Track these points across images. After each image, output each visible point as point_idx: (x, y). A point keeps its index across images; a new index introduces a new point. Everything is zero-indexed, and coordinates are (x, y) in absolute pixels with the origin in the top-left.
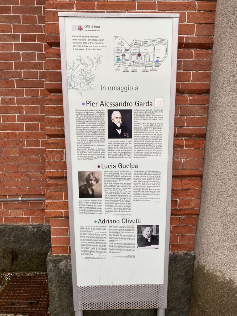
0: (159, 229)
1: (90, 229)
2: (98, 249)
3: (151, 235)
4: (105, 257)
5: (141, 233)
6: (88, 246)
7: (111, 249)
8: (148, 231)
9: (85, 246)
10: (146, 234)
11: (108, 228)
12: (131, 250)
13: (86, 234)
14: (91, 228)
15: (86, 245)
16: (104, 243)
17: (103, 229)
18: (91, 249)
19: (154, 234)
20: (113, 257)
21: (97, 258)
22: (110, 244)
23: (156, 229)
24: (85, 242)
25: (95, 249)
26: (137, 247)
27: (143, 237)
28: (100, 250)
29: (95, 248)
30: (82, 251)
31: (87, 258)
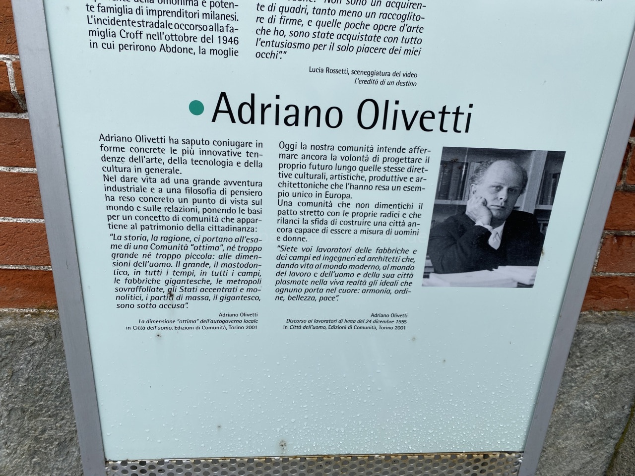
0: (556, 176)
1: (165, 157)
2: (214, 279)
3: (508, 212)
4: (251, 322)
5: (461, 193)
6: (153, 259)
7: (287, 278)
8: (499, 188)
9: (134, 255)
10: (485, 203)
11: (270, 156)
12: (393, 289)
13: (140, 183)
14: (167, 146)
15: (140, 252)
16: (244, 244)
17: (243, 159)
18: (171, 276)
19: (526, 204)
20: (294, 324)
21: (207, 324)
22: (278, 252)
23: (546, 173)
24: (137, 232)
25: (198, 277)
26: (426, 276)
27: (467, 218)
28: (224, 285)
29: (197, 270)
30: (123, 284)
31: (152, 325)
